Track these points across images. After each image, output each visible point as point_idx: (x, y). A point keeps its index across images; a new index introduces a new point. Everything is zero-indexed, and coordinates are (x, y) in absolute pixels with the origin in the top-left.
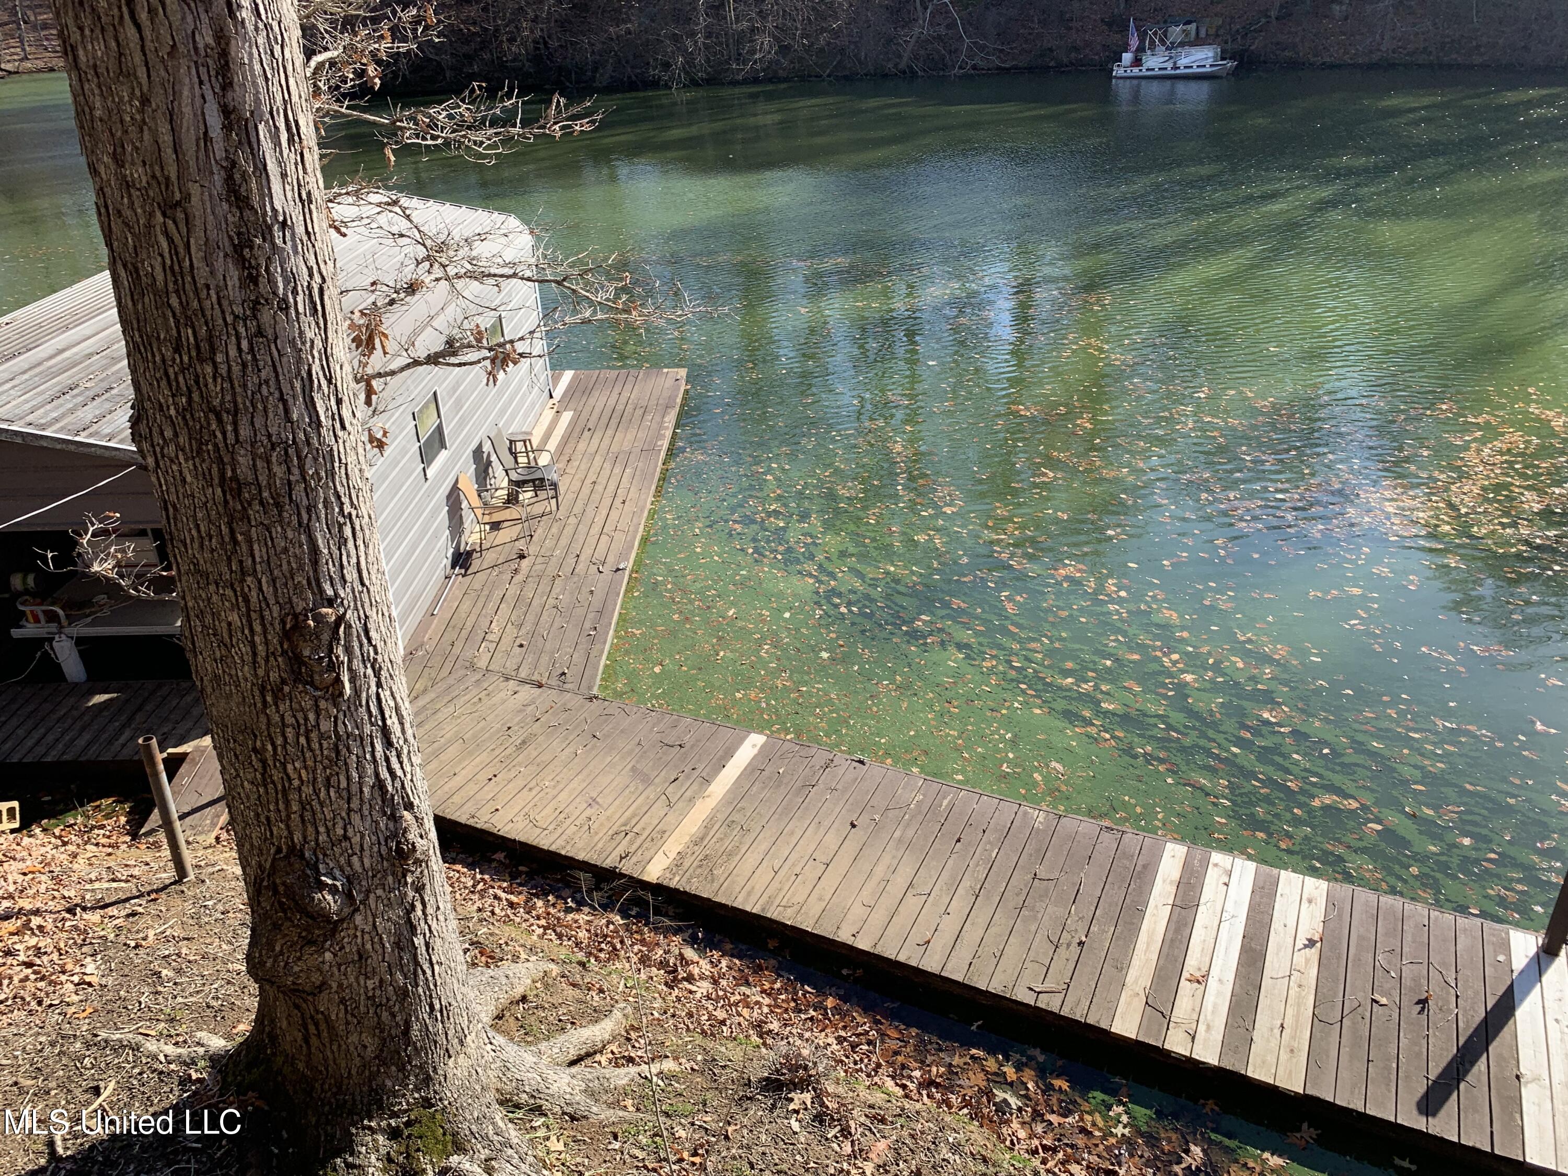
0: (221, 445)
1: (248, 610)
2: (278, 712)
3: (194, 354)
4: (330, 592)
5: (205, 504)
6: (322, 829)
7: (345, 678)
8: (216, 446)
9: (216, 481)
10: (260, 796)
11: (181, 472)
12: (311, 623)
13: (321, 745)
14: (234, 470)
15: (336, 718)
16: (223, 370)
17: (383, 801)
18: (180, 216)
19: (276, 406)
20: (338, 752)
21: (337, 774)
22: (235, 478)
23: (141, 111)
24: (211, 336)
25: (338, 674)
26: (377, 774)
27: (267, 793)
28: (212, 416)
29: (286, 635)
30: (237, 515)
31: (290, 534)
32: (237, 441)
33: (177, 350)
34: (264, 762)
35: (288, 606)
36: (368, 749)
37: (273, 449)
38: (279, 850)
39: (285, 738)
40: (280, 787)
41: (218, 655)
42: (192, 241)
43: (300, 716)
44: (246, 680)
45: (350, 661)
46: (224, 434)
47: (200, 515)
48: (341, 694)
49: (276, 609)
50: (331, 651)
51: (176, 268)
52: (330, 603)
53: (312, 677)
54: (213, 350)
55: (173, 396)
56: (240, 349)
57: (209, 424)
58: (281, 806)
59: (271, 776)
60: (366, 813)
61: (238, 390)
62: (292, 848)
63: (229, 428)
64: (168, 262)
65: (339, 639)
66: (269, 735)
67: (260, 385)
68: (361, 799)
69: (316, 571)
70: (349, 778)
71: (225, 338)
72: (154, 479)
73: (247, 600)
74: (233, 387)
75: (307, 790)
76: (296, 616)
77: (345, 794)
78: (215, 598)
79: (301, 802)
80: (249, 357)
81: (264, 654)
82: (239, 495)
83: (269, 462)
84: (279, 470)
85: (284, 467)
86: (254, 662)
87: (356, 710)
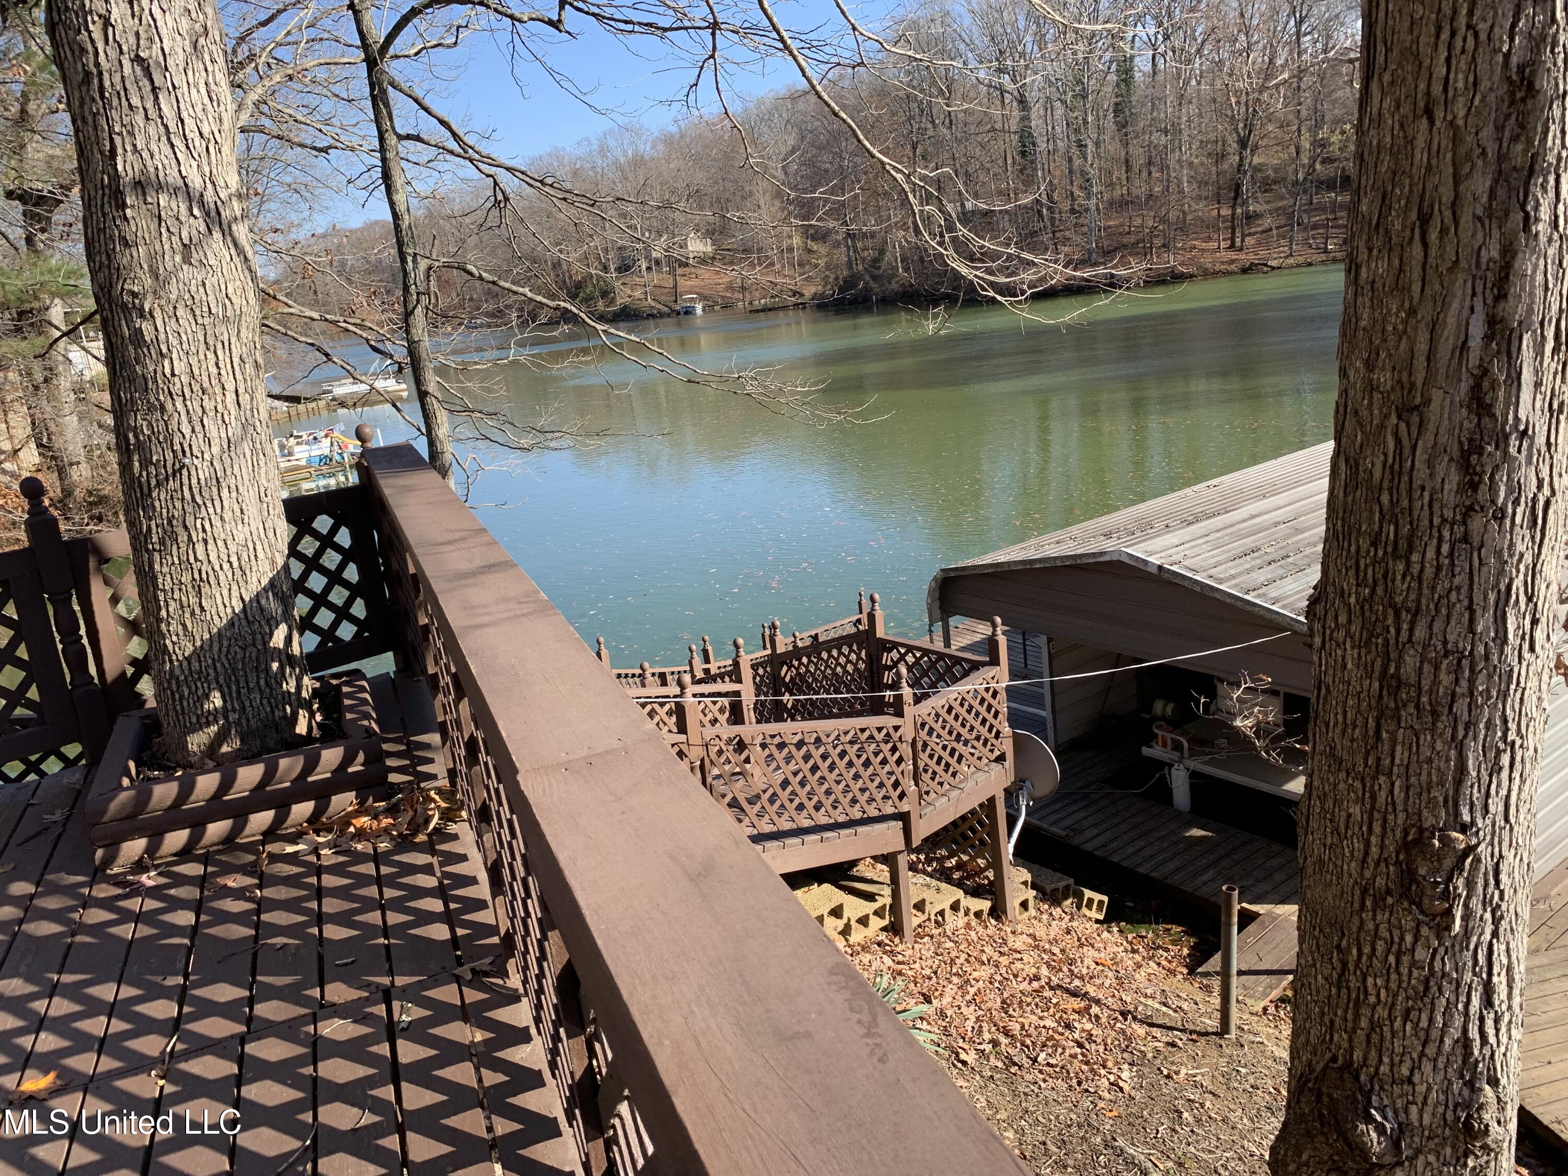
0: (1392, 642)
1: (1373, 808)
2: (1374, 919)
3: (1390, 549)
4: (1467, 818)
5: (1359, 693)
6: (1386, 1060)
7: (1458, 914)
8: (1386, 643)
9: (1376, 674)
10: (1330, 996)
11: (1344, 657)
12: (1436, 843)
13: (1410, 973)
14: (1398, 668)
15: (1435, 950)
16: (1415, 569)
17: (1465, 1062)
18: (1415, 419)
19: (1462, 615)
20: (1427, 988)
21: (1420, 1010)
22: (1397, 676)
23: (1405, 322)
24: (1412, 536)
25: (1451, 907)
26: (1465, 1031)
27: (1339, 996)
28: (1391, 612)
29: (1405, 846)
30: (1388, 712)
31: (1439, 746)
32: (1410, 640)
33: (1374, 544)
34: (1344, 964)
35: (1416, 817)
36: (1463, 998)
37: (1446, 655)
38: (1334, 1059)
39: (1374, 950)
40: (1353, 996)
41: (1329, 840)
42: (1420, 443)
43: (1396, 933)
44: (1350, 876)
45: (1468, 897)
46: (1398, 631)
47: (1350, 702)
48: (1449, 928)
49: (1401, 816)
50: (1450, 879)
51: (1397, 467)
52: (1464, 828)
53: (1421, 898)
54: (1410, 550)
55: (1358, 585)
56: (1438, 552)
57: (1385, 618)
58: (1350, 1016)
59: (1348, 981)
60: (1441, 1066)
61: (1426, 591)
62: (1349, 1064)
63: (1405, 626)
64: (1390, 461)
65: (1462, 870)
66: (1358, 939)
67: (1450, 590)
68: (1439, 1048)
69: (1457, 791)
70: (1431, 1020)
71: (1426, 539)
72: (1315, 658)
73: (1374, 798)
74: (1420, 588)
75: (1381, 1012)
76: (1421, 830)
77: (1422, 1034)
78: (1342, 786)
79: (1371, 1021)
80: (1447, 561)
81: (1376, 857)
82: (1396, 695)
83: (1437, 668)
84: (1446, 679)
85: (1452, 677)
86: (1364, 861)
87: (1461, 951)
